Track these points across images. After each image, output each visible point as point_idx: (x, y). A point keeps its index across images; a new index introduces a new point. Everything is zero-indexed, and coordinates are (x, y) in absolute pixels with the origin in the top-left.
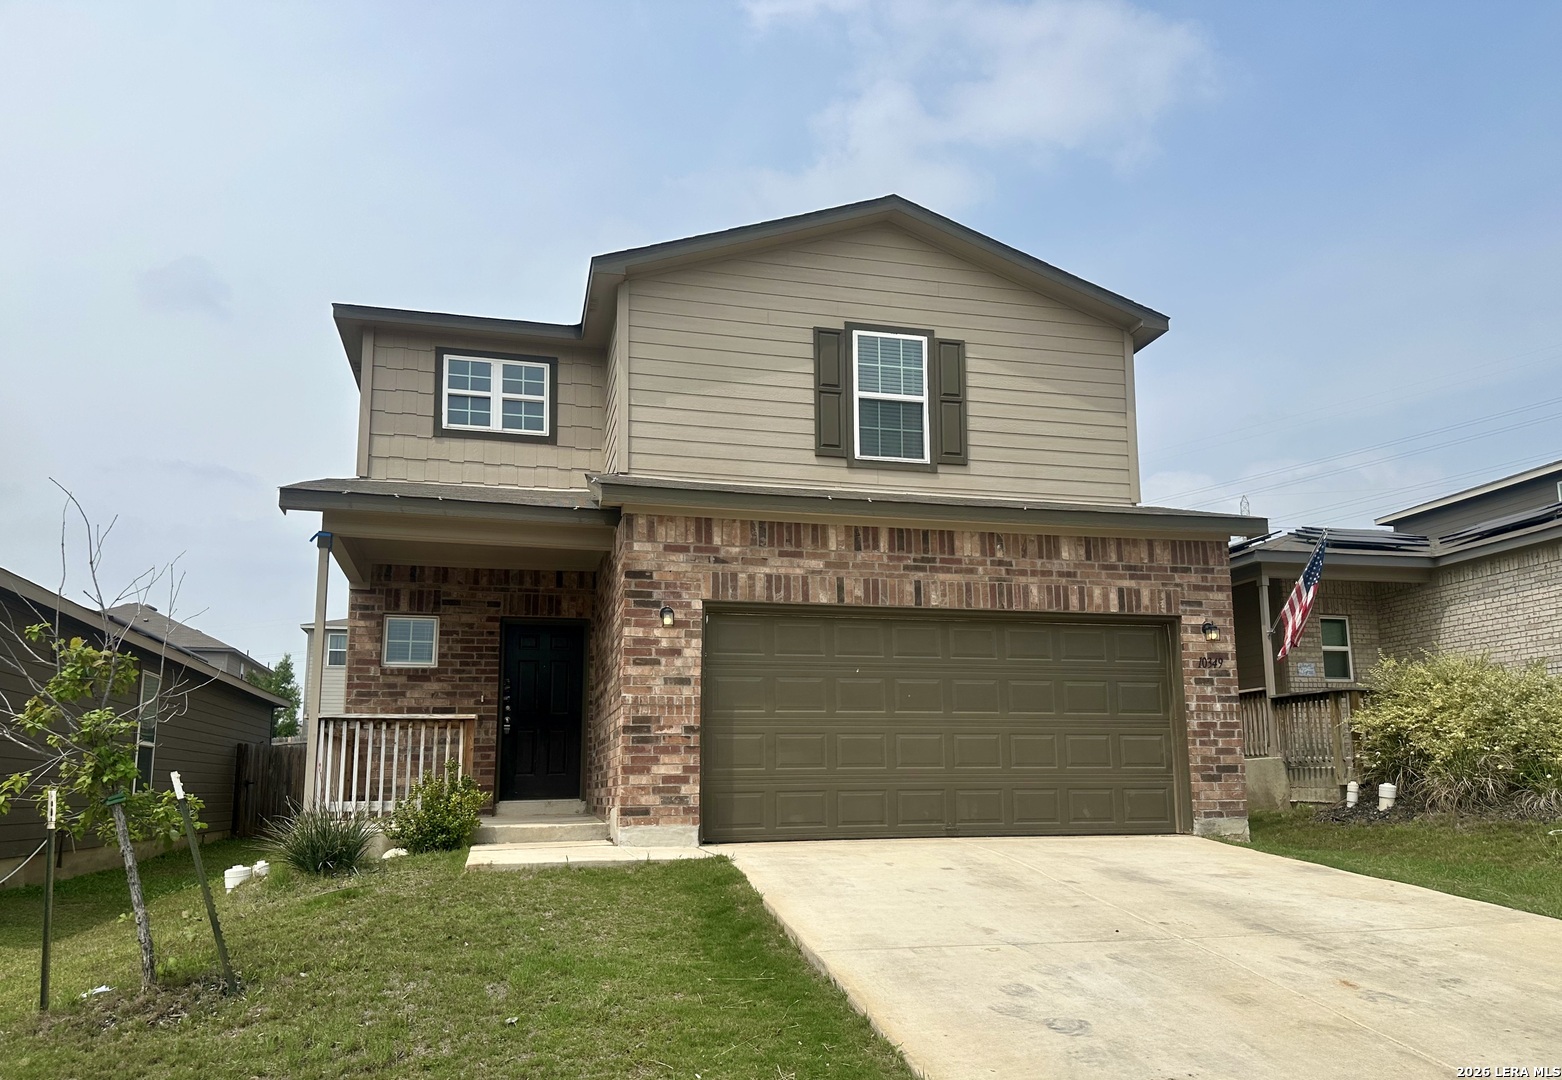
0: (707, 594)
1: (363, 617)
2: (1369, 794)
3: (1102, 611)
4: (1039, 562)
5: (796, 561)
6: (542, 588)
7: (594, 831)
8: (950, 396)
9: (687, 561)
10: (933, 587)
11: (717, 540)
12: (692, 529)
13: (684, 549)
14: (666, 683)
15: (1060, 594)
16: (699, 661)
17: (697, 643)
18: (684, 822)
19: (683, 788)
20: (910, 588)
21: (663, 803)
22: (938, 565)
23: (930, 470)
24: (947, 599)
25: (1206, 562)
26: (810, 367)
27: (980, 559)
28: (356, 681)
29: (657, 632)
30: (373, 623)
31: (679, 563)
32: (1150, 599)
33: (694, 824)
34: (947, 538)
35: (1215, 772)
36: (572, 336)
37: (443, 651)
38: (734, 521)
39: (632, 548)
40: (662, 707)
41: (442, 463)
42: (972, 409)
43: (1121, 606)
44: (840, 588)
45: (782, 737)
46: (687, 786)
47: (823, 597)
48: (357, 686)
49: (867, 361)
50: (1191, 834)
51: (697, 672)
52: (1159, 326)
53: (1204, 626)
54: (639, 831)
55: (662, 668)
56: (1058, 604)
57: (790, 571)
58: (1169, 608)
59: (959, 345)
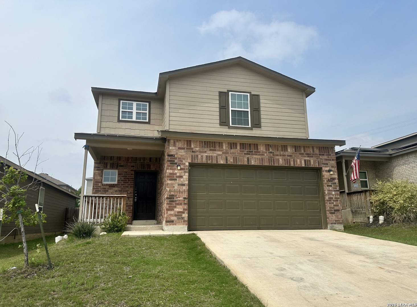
0: (190, 161)
1: (97, 170)
2: (376, 219)
3: (300, 166)
4: (282, 152)
5: (214, 152)
6: (145, 162)
7: (159, 228)
8: (256, 109)
9: (184, 152)
10: (252, 159)
11: (192, 146)
12: (186, 143)
13: (183, 149)
14: (178, 185)
15: (287, 161)
16: (188, 179)
17: (187, 174)
18: (183, 224)
19: (183, 215)
20: (246, 159)
21: (177, 219)
22: (254, 153)
23: (251, 129)
24: (256, 163)
25: (329, 153)
26: (218, 102)
27: (265, 151)
28: (95, 187)
29: (176, 171)
30: (100, 172)
31: (182, 153)
32: (313, 163)
33: (186, 225)
34: (256, 146)
35: (333, 211)
36: (154, 95)
37: (119, 179)
38: (197, 141)
39: (169, 148)
40: (177, 192)
41: (119, 129)
42: (262, 113)
43: (305, 164)
44: (227, 159)
45: (211, 201)
46: (184, 214)
47: (222, 162)
48: (95, 189)
49: (233, 100)
50: (327, 229)
51: (187, 182)
52: (313, 90)
53: (329, 170)
54: (171, 227)
55: (177, 181)
56: (287, 164)
57: (213, 155)
58: (319, 165)
59: (258, 96)
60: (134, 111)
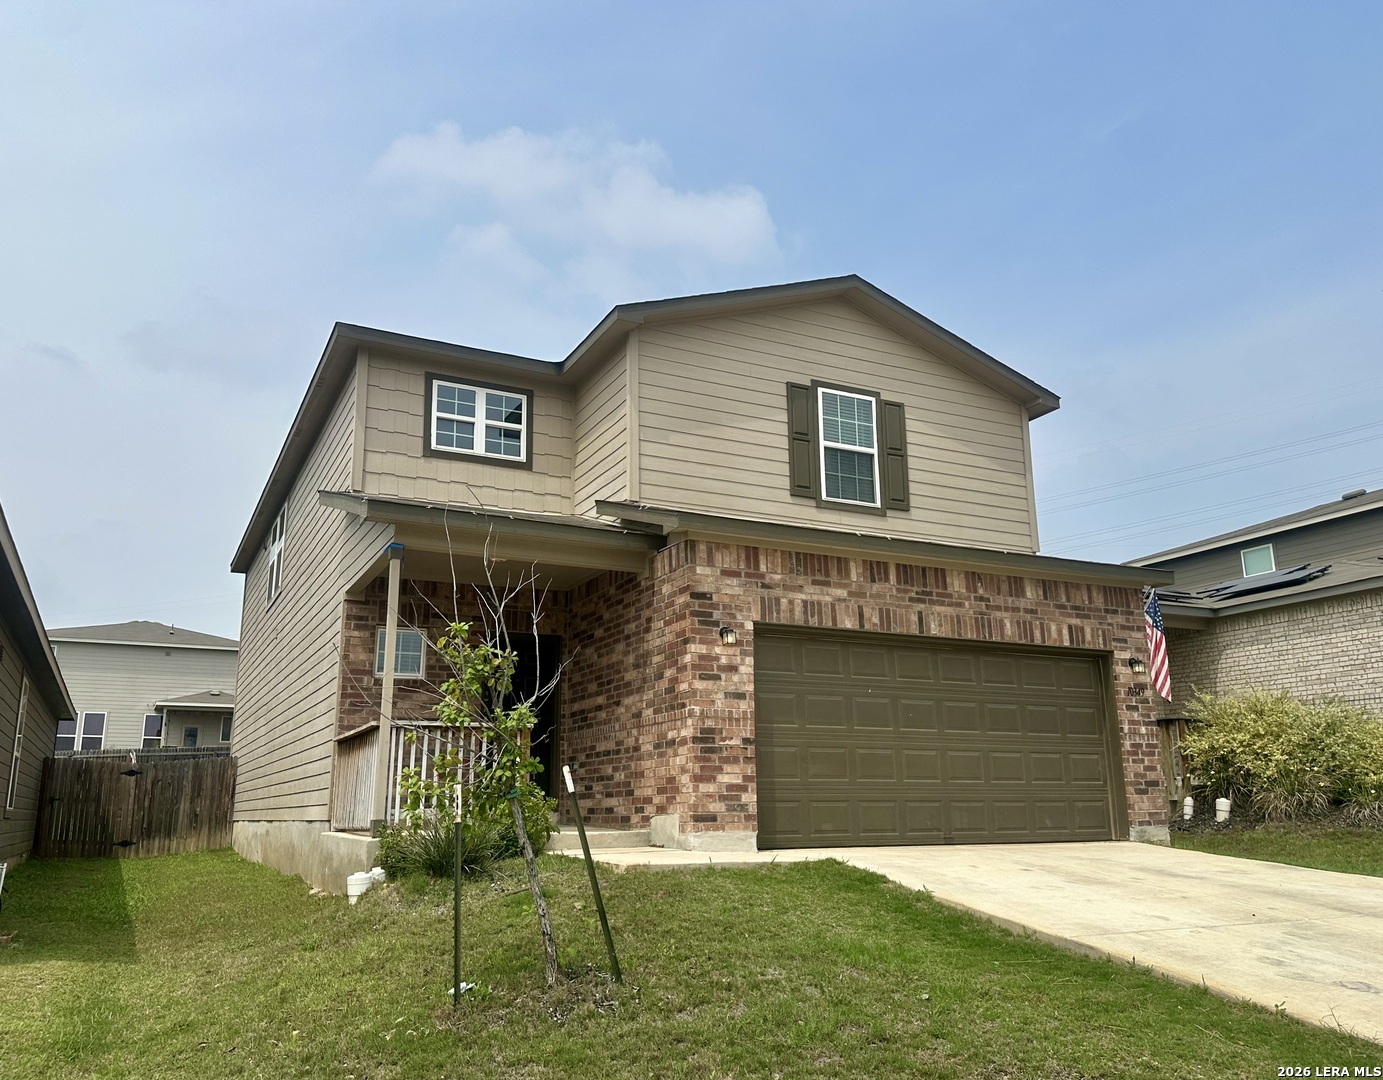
0: (757, 617)
1: (358, 627)
2: (1205, 807)
3: (1057, 645)
4: (1010, 600)
5: (825, 589)
7: (638, 839)
8: (895, 451)
9: (739, 586)
10: (932, 617)
11: (763, 568)
12: (743, 556)
13: (735, 574)
14: (726, 697)
15: (1024, 627)
16: (752, 678)
17: (750, 660)
18: (745, 828)
19: (743, 796)
20: (914, 618)
21: (728, 810)
22: (935, 598)
23: (880, 513)
24: (943, 629)
25: (1129, 606)
26: (784, 417)
27: (967, 594)
28: (349, 691)
29: (718, 650)
30: (367, 634)
31: (732, 588)
32: (1091, 640)
33: (754, 830)
34: (941, 574)
35: (1144, 787)
36: (552, 371)
37: (432, 662)
38: (776, 551)
39: (695, 570)
40: (724, 719)
41: (429, 481)
42: (912, 462)
43: (1071, 641)
44: (861, 616)
45: (812, 750)
46: (747, 795)
47: (848, 623)
48: (351, 696)
50: (1128, 840)
51: (750, 688)
52: (1051, 404)
53: (1130, 660)
54: (710, 836)
55: (723, 683)
56: (1026, 637)
57: (821, 598)
58: (1105, 645)
59: (900, 406)
60: (480, 421)
